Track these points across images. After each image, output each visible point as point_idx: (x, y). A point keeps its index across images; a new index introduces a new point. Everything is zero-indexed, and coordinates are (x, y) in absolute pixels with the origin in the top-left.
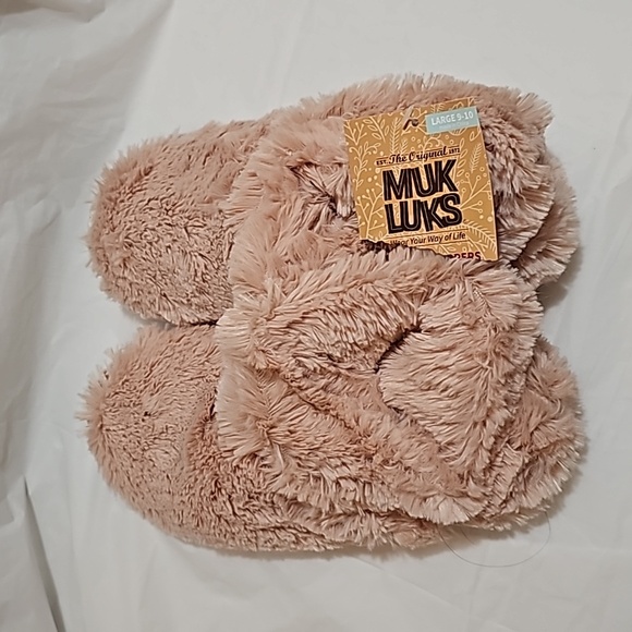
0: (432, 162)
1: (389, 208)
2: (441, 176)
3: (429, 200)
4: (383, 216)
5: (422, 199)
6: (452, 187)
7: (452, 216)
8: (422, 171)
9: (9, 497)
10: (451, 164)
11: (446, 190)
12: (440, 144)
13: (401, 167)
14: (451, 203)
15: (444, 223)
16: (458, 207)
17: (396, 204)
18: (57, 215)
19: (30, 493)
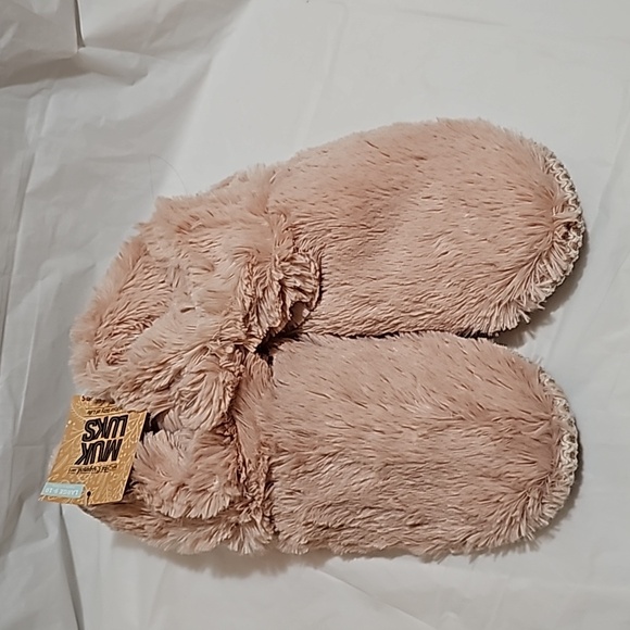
0: (89, 465)
1: (122, 434)
2: (88, 454)
3: (100, 439)
4: (128, 427)
5: (103, 439)
6: (84, 446)
7: (91, 426)
8: (96, 460)
9: (44, 515)
10: (78, 462)
11: (88, 444)
12: (79, 476)
13: (106, 463)
14: (89, 435)
15: (96, 422)
16: (85, 432)
17: (118, 437)
18: (93, 266)
19: (64, 512)
